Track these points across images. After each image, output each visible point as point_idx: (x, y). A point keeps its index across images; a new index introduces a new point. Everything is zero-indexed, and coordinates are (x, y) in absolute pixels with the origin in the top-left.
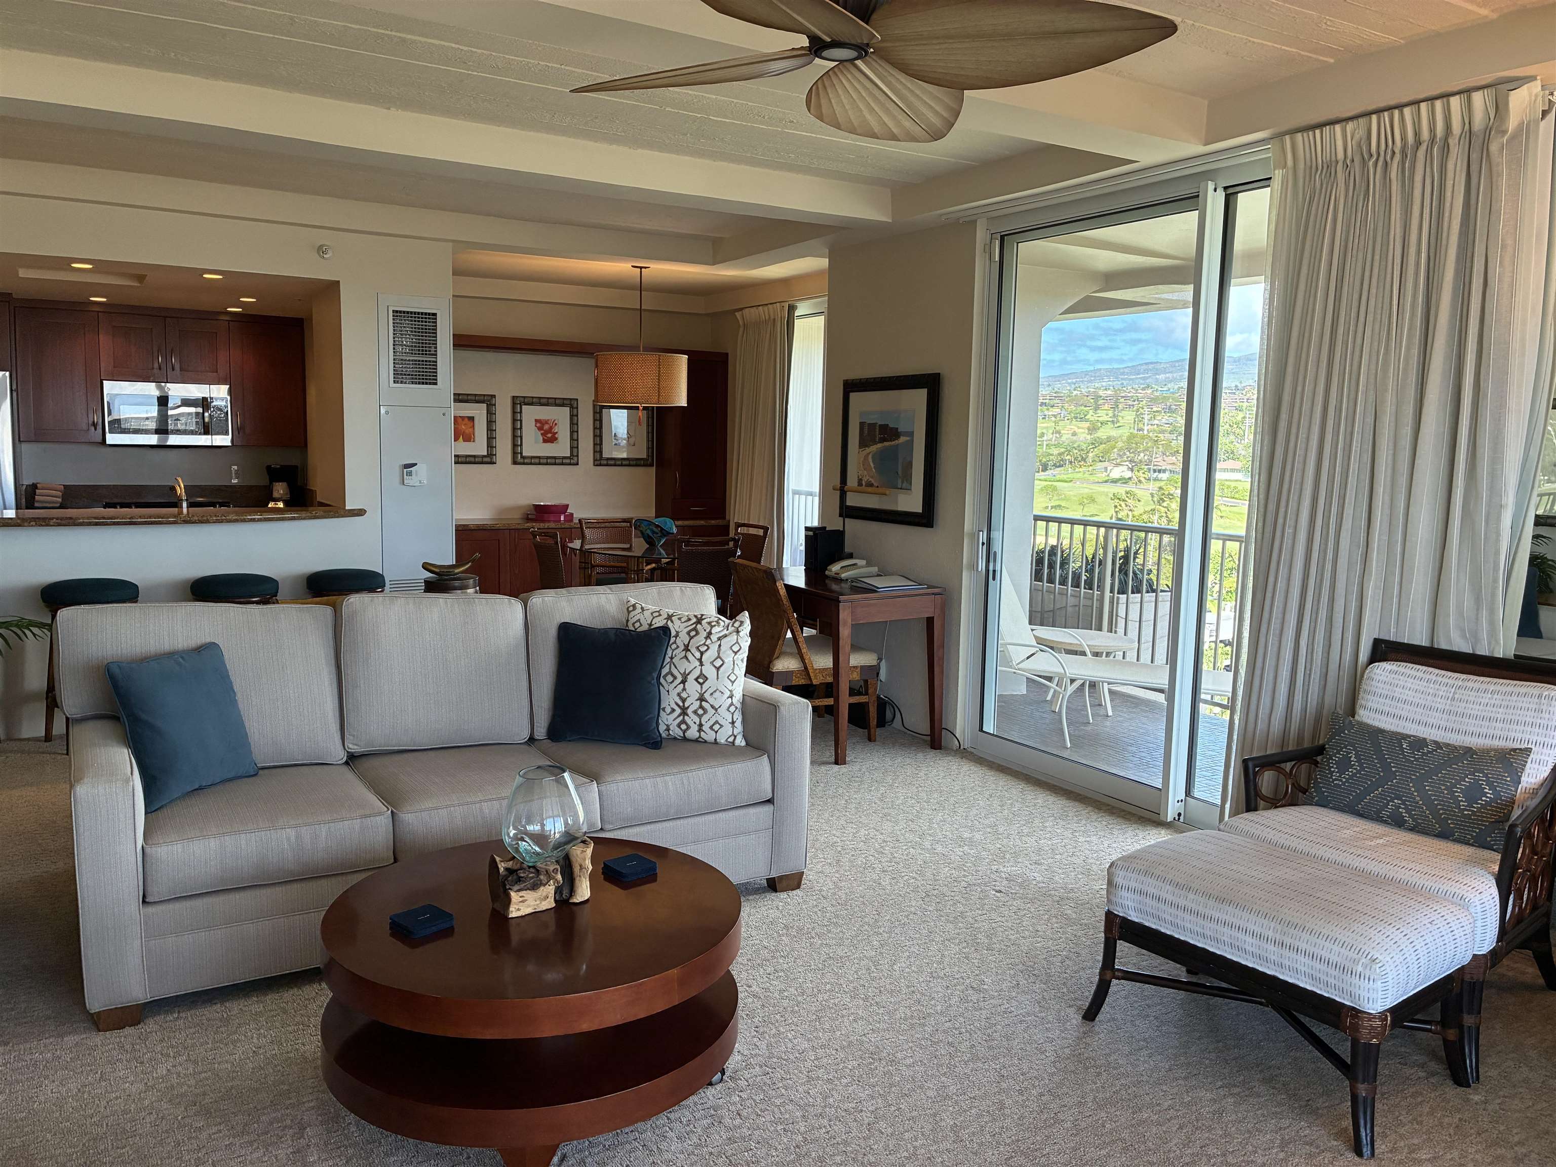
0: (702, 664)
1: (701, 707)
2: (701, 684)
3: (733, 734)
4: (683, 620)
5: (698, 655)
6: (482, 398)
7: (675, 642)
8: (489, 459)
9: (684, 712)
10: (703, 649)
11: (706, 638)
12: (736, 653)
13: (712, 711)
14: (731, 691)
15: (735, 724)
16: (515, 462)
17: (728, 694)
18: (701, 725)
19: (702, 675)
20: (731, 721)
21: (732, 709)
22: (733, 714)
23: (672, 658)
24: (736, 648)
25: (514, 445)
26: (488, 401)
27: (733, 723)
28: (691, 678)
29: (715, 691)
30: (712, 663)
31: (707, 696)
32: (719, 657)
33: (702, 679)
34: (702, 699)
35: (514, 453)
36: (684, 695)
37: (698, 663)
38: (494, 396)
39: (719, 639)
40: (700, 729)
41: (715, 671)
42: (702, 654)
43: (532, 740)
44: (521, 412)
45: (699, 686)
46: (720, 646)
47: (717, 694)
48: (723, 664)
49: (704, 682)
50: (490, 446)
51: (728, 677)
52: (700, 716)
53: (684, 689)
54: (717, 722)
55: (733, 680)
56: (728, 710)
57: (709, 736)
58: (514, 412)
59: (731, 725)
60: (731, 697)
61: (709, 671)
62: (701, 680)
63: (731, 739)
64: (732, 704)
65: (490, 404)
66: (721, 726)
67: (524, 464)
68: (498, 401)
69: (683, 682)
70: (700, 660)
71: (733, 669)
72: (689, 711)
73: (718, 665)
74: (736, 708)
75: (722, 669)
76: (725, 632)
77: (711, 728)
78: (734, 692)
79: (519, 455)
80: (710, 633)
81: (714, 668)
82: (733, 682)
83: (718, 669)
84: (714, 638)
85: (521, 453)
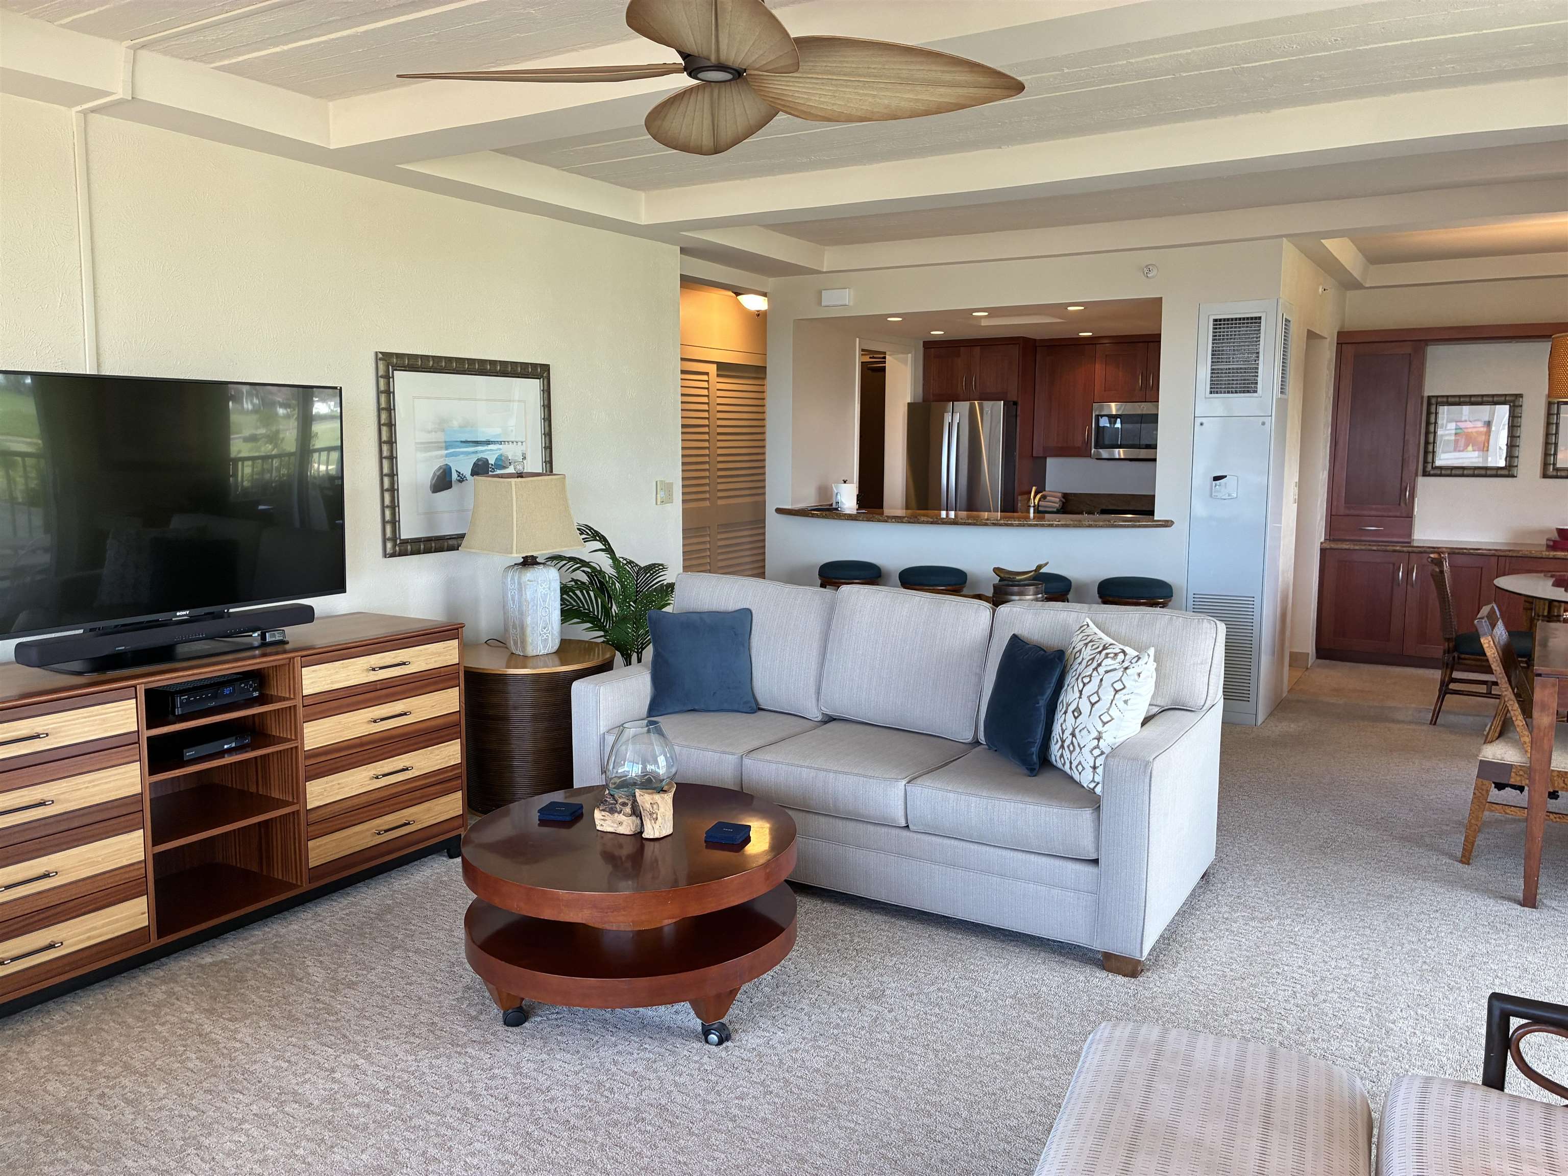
0: (1080, 698)
1: (1072, 743)
2: (1076, 718)
3: (1093, 781)
4: (1094, 647)
5: (1081, 685)
6: (1503, 399)
7: (1076, 670)
8: (1508, 471)
9: (1062, 747)
10: (1086, 680)
11: (1094, 670)
12: (1117, 691)
13: (1078, 749)
14: (1100, 733)
15: (1097, 770)
16: (1545, 476)
17: (1095, 734)
18: (1071, 763)
19: (1077, 709)
20: (1092, 765)
21: (1097, 752)
22: (1096, 758)
23: (1068, 685)
24: (1118, 686)
25: (1546, 454)
26: (1514, 401)
27: (1094, 768)
28: (1071, 708)
29: (1083, 729)
30: (1089, 697)
31: (1077, 731)
32: (1097, 692)
33: (1077, 712)
34: (1073, 735)
35: (1545, 465)
36: (1064, 727)
37: (1078, 695)
38: (1521, 396)
39: (1107, 672)
40: (1071, 768)
41: (1089, 706)
42: (1084, 685)
43: (976, 743)
44: (1558, 414)
45: (1074, 719)
46: (1101, 680)
47: (1085, 732)
48: (1098, 701)
49: (1078, 717)
50: (1511, 456)
51: (1100, 717)
52: (1071, 752)
53: (1065, 720)
54: (1080, 763)
55: (1105, 720)
56: (1091, 752)
57: (1076, 776)
58: (1549, 414)
59: (1091, 770)
60: (1098, 739)
61: (1085, 706)
62: (1076, 714)
63: (1092, 785)
64: (1097, 747)
65: (1514, 406)
66: (1084, 769)
67: (1557, 477)
68: (1526, 403)
69: (1065, 713)
70: (1081, 692)
71: (1108, 709)
72: (1066, 745)
73: (1093, 701)
74: (1102, 753)
75: (1096, 706)
76: (1117, 666)
77: (1077, 767)
78: (1104, 735)
79: (1552, 466)
80: (1099, 665)
81: (1089, 703)
82: (1104, 724)
83: (1093, 705)
84: (1101, 670)
85: (1554, 464)
